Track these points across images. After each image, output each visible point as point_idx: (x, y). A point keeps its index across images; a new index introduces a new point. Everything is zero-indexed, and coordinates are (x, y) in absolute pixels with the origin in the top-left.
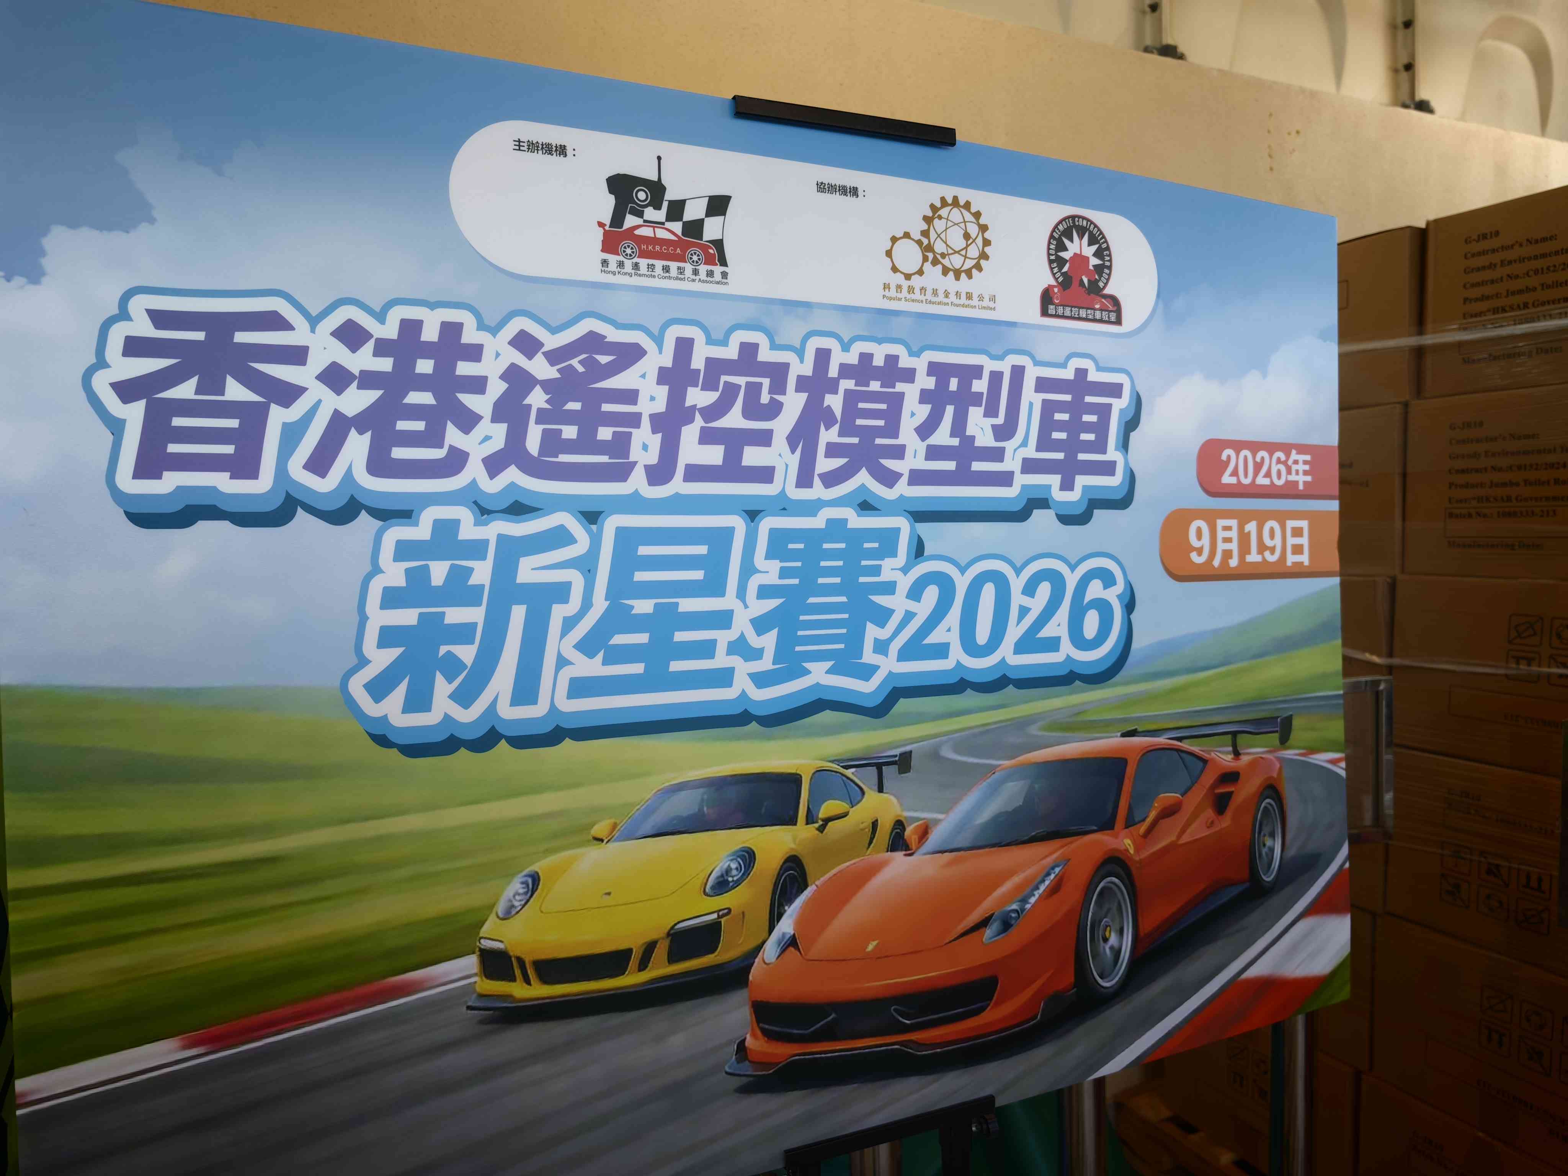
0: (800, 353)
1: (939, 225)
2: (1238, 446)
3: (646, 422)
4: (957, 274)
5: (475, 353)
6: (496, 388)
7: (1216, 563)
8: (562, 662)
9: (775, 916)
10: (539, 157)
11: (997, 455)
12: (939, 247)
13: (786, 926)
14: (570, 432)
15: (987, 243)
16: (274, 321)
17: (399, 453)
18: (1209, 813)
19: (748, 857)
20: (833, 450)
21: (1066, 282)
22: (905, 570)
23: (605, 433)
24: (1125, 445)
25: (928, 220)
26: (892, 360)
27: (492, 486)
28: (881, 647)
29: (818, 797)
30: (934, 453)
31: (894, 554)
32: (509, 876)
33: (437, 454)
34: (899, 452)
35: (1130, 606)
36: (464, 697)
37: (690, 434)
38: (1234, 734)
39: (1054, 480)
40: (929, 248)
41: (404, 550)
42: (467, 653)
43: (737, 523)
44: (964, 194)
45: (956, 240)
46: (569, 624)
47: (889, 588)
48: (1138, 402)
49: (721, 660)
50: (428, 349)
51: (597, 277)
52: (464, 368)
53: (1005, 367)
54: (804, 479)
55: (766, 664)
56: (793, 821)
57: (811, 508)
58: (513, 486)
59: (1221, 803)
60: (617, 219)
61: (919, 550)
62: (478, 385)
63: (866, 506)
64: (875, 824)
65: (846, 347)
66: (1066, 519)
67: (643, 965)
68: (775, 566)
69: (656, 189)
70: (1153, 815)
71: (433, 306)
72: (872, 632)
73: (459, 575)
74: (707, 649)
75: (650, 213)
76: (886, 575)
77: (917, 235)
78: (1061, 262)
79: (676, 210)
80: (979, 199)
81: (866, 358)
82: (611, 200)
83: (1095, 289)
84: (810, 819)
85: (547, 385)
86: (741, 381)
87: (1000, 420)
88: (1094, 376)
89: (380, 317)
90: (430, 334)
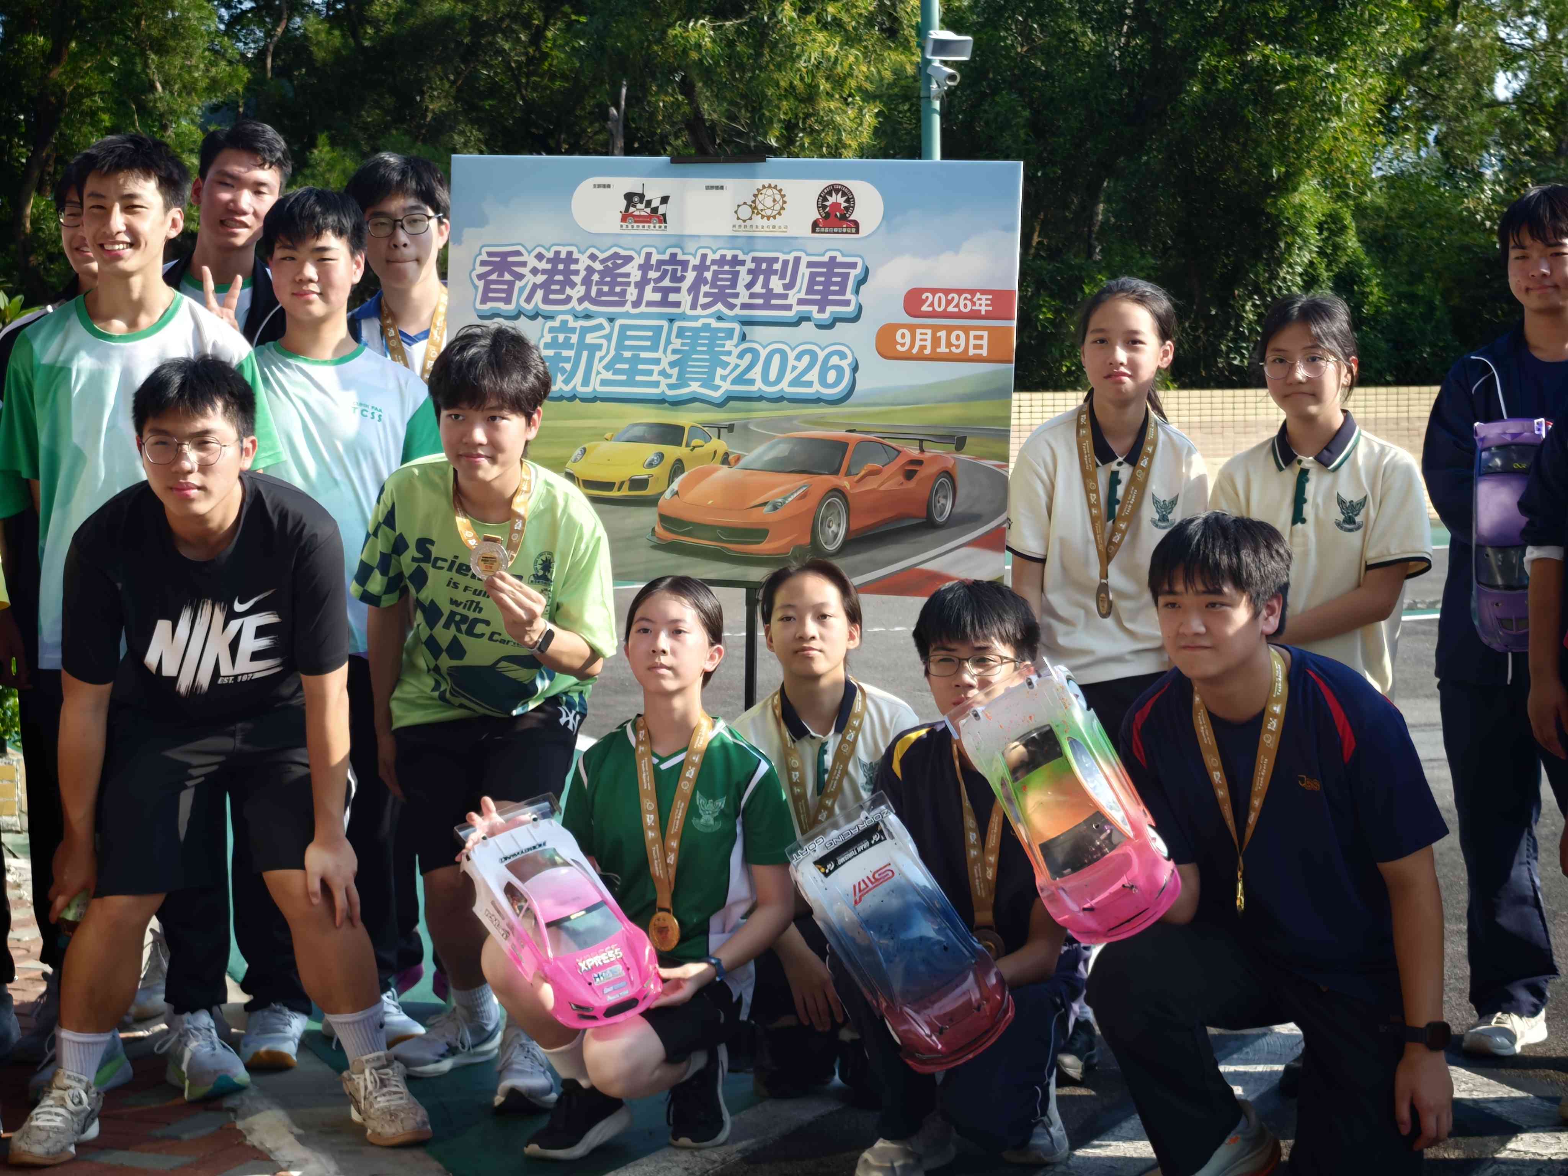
0: (694, 256)
1: (760, 197)
2: (934, 291)
3: (632, 285)
4: (768, 218)
5: (576, 261)
6: (583, 273)
7: (915, 351)
8: (598, 373)
9: (671, 481)
10: (602, 189)
11: (785, 297)
12: (760, 207)
13: (675, 486)
14: (606, 289)
15: (785, 202)
16: (518, 253)
17: (552, 297)
18: (900, 478)
19: (661, 456)
20: (706, 295)
21: (827, 216)
22: (736, 346)
23: (618, 289)
24: (857, 292)
25: (755, 196)
26: (735, 257)
27: (579, 308)
28: (723, 378)
29: (691, 437)
30: (752, 296)
31: (731, 338)
32: (575, 447)
33: (563, 297)
34: (736, 296)
35: (855, 369)
36: (566, 382)
37: (649, 289)
38: (921, 441)
39: (814, 309)
40: (755, 208)
41: (552, 330)
42: (568, 366)
43: (665, 323)
44: (773, 182)
45: (769, 202)
46: (602, 359)
47: (729, 353)
48: (867, 271)
49: (655, 377)
50: (562, 261)
51: (618, 230)
52: (573, 267)
53: (791, 257)
54: (694, 306)
55: (673, 380)
56: (680, 444)
57: (696, 318)
58: (586, 309)
59: (909, 475)
60: (627, 209)
61: (744, 337)
62: (577, 272)
63: (720, 318)
64: (715, 452)
65: (714, 252)
66: (820, 327)
67: (619, 489)
68: (679, 341)
69: (642, 196)
70: (863, 473)
71: (564, 245)
72: (720, 371)
73: (567, 339)
74: (650, 373)
75: (639, 206)
76: (726, 349)
77: (749, 203)
78: (824, 207)
79: (649, 203)
80: (781, 183)
81: (723, 257)
82: (625, 202)
83: (844, 218)
84: (687, 445)
85: (599, 272)
86: (670, 268)
87: (787, 281)
88: (840, 259)
89: (548, 250)
90: (563, 255)
